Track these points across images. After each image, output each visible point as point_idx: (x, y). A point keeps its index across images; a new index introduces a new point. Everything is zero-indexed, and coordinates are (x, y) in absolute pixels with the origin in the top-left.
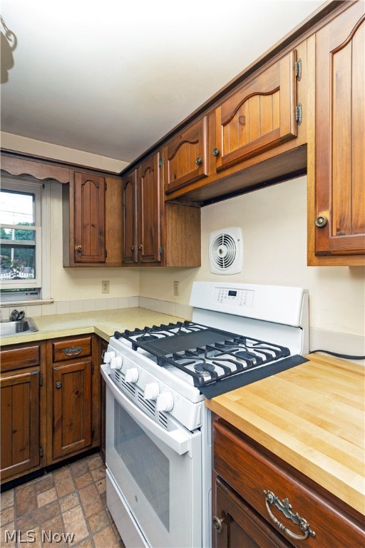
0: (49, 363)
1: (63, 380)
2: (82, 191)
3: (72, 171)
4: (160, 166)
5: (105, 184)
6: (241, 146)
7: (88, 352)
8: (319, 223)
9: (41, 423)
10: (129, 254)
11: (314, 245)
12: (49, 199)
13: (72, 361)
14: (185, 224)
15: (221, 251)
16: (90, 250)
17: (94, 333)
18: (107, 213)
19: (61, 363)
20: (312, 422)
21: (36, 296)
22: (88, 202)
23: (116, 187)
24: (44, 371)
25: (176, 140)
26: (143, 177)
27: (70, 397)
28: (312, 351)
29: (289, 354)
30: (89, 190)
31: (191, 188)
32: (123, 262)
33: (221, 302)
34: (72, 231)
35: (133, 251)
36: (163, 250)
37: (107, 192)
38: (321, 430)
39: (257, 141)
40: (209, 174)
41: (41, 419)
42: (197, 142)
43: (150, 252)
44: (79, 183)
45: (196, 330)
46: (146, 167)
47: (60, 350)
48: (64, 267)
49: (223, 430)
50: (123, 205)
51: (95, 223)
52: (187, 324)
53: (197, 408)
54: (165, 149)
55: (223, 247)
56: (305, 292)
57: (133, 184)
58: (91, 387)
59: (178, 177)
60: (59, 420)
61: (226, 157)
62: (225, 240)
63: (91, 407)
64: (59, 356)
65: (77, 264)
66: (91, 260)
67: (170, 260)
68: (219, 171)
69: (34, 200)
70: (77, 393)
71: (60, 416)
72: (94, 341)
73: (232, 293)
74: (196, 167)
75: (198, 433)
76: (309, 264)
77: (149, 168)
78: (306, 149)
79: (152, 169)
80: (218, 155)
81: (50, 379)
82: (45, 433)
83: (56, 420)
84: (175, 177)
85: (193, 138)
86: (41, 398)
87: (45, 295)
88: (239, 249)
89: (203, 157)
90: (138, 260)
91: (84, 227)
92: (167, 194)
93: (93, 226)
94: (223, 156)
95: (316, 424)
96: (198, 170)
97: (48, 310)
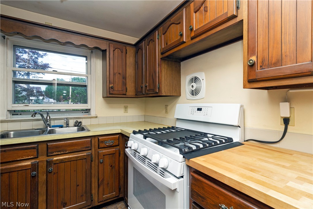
0: (96, 149)
1: (103, 158)
2: (113, 54)
3: (108, 43)
4: (158, 39)
5: (126, 50)
6: (205, 24)
7: (117, 143)
8: (250, 63)
9: (92, 182)
10: (139, 90)
11: (247, 76)
12: (95, 59)
13: (108, 148)
14: (172, 71)
15: (192, 86)
16: (118, 87)
17: (121, 133)
18: (127, 67)
19: (103, 149)
20: (246, 169)
21: (87, 114)
22: (117, 61)
23: (132, 52)
24: (93, 153)
25: (168, 23)
26: (148, 45)
27: (108, 169)
28: (245, 140)
29: (233, 141)
30: (117, 53)
31: (176, 50)
32: (136, 94)
33: (193, 115)
34: (108, 77)
35: (142, 88)
36: (159, 86)
37: (127, 55)
38: (251, 172)
39: (215, 20)
40: (186, 41)
41: (92, 180)
42: (180, 23)
43: (152, 87)
44: (112, 50)
45: (178, 130)
46: (150, 39)
47: (102, 142)
48: (103, 97)
49: (196, 176)
50: (136, 62)
51: (121, 72)
52: (173, 128)
53: (182, 165)
54: (161, 29)
55: (194, 84)
56: (242, 106)
57: (142, 50)
58: (119, 163)
59: (168, 44)
60: (101, 181)
61: (196, 30)
62: (195, 80)
63: (119, 174)
64: (102, 145)
65: (111, 96)
66: (118, 93)
67: (164, 91)
68: (192, 39)
69: (86, 60)
70: (111, 166)
71: (102, 178)
72: (121, 137)
73: (199, 109)
74: (179, 37)
75: (182, 179)
76: (244, 88)
77: (152, 40)
78: (243, 22)
79: (153, 41)
80: (192, 30)
81: (97, 157)
82: (94, 187)
83: (100, 181)
84: (167, 44)
85: (177, 21)
86: (92, 168)
87: (93, 113)
88: (203, 84)
89: (183, 31)
90: (145, 92)
91: (114, 74)
92: (162, 54)
93: (119, 74)
94: (194, 30)
95: (248, 170)
96: (180, 39)
97: (94, 121)
